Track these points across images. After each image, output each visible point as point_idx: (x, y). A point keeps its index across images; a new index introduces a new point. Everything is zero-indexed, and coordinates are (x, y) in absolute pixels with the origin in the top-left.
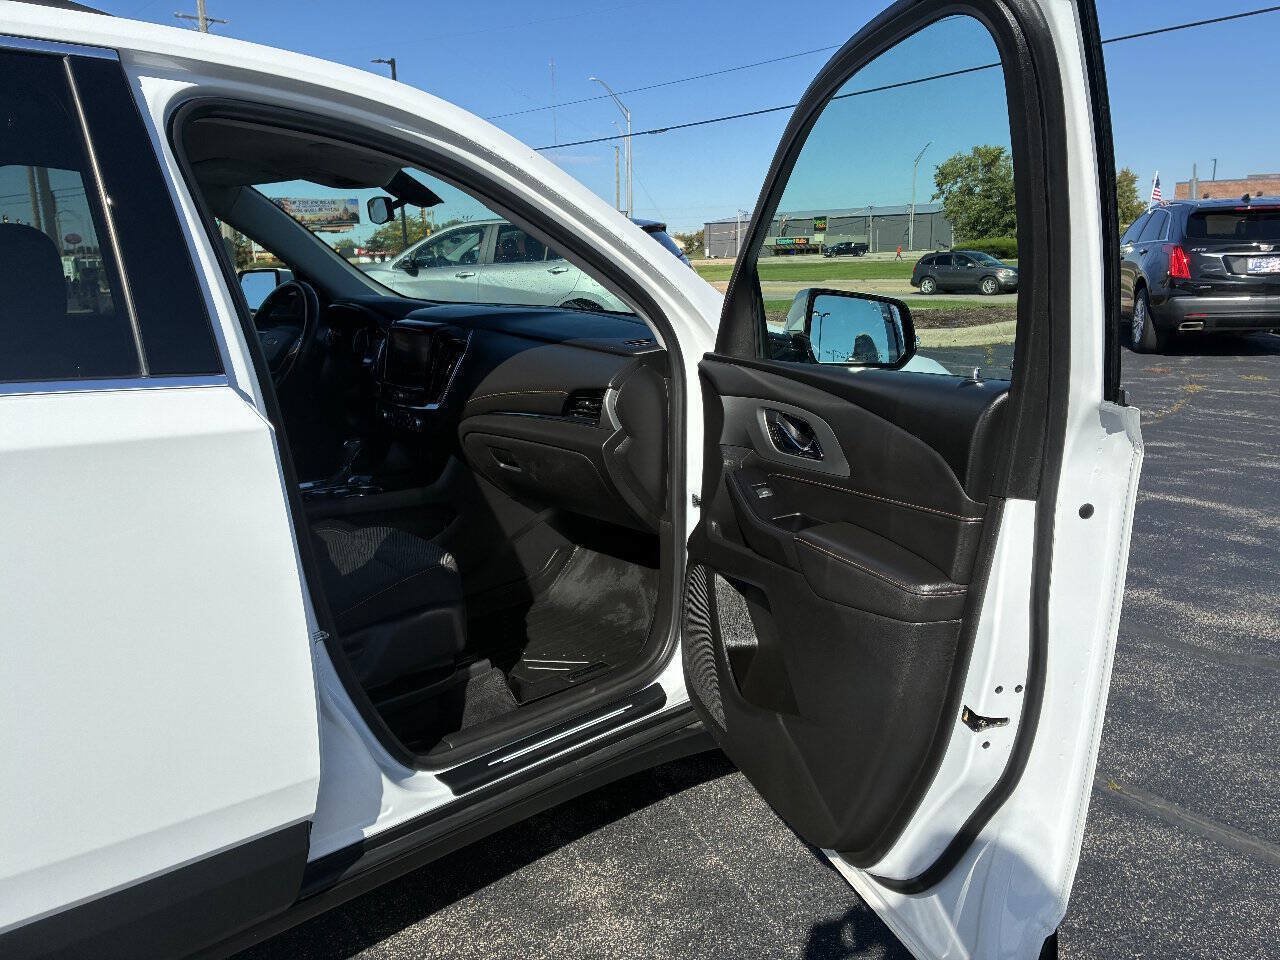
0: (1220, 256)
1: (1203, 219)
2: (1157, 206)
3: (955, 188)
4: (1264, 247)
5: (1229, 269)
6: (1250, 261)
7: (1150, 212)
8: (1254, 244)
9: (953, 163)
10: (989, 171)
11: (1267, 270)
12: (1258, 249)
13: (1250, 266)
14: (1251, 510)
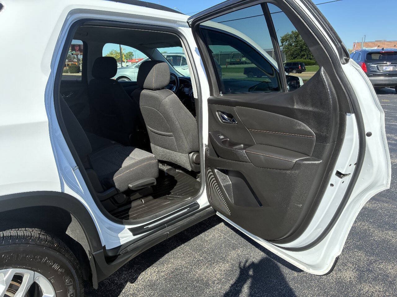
0: (376, 66)
1: (371, 55)
2: (356, 51)
3: (286, 44)
4: (388, 63)
5: (378, 69)
6: (384, 67)
7: (354, 53)
8: (385, 62)
9: (286, 36)
10: (296, 39)
11: (389, 70)
12: (386, 64)
13: (384, 69)
14: (392, 135)
